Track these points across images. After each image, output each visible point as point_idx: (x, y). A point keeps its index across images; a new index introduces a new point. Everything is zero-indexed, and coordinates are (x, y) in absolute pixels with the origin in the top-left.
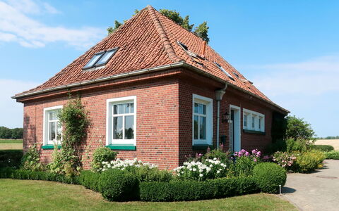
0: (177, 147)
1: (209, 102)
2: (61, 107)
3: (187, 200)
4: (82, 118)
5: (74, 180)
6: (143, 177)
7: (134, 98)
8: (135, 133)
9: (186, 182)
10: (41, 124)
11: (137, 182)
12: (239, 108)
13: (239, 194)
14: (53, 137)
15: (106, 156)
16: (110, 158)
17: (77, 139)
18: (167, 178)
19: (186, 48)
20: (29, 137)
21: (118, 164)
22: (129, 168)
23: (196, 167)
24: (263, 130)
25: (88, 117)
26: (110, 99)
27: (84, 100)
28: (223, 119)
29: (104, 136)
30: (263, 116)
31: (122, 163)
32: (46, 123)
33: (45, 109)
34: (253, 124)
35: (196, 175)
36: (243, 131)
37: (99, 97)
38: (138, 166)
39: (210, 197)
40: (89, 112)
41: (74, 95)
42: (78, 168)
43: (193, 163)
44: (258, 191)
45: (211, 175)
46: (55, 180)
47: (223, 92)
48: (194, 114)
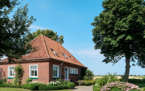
0: (48, 78)
1: (58, 67)
2: (14, 66)
3: (50, 90)
4: (21, 70)
5: (20, 87)
6: (40, 85)
7: (37, 65)
8: (37, 74)
9: (50, 86)
10: (7, 71)
11: (38, 86)
12: (68, 68)
13: (63, 89)
14: (11, 75)
15: (29, 80)
16: (31, 81)
17: (20, 75)
18: (45, 85)
19: (52, 50)
20: (2, 75)
21: (33, 82)
22: (36, 83)
23: (53, 83)
24: (77, 73)
25: (23, 70)
26: (30, 65)
27: (22, 65)
28: (62, 71)
29: (29, 75)
30: (78, 69)
31: (34, 82)
32: (9, 71)
33: (8, 67)
34: (74, 72)
35: (52, 85)
36: (70, 74)
37: (27, 64)
38: (38, 83)
39: (56, 90)
40: (24, 68)
41: (19, 63)
42: (21, 84)
43: (52, 82)
44: (68, 89)
45: (56, 85)
46: (14, 87)
47: (62, 64)
48: (53, 70)
